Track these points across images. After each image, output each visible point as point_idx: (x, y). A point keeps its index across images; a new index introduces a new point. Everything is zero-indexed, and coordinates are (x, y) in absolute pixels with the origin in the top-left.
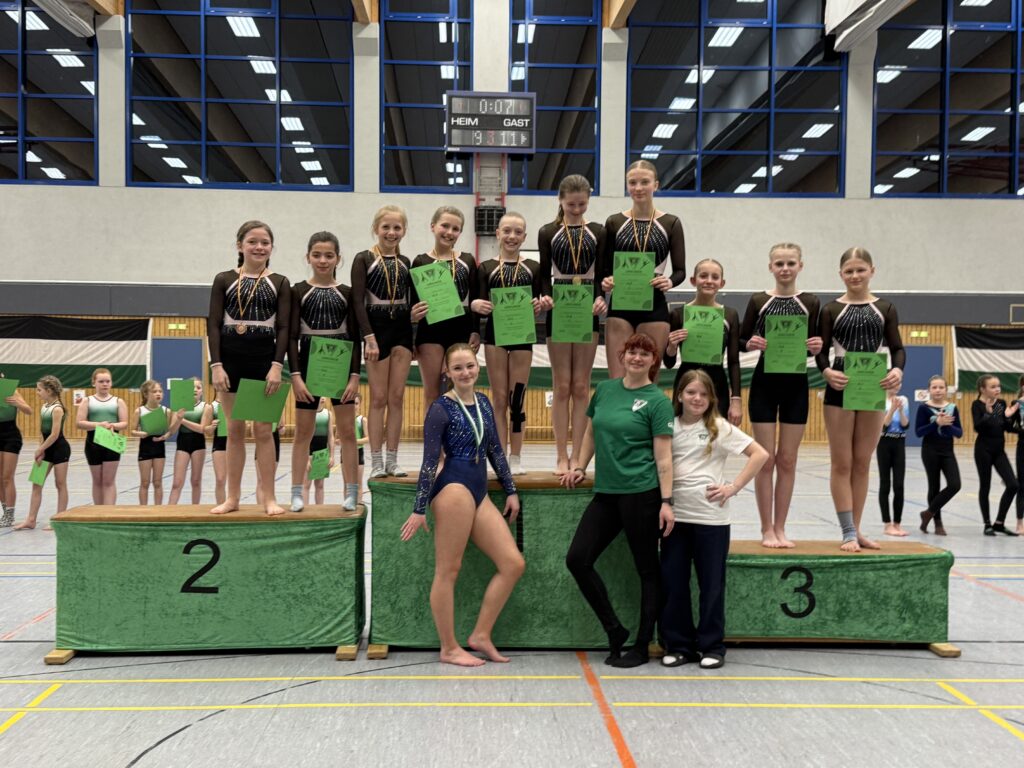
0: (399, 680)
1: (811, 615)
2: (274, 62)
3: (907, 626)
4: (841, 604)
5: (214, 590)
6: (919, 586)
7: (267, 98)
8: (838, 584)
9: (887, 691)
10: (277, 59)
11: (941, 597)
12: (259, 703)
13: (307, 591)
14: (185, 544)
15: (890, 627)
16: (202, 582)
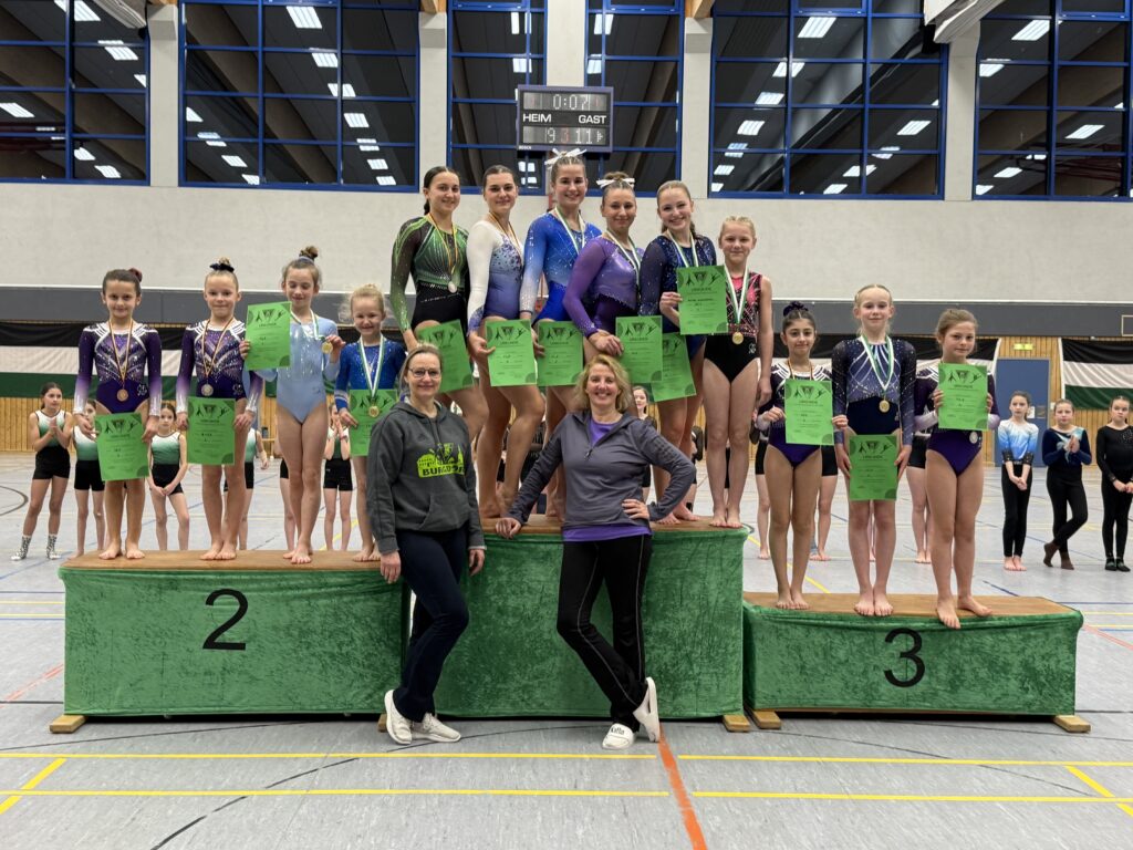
0: (449, 758)
1: (919, 684)
2: (336, 54)
3: (1030, 696)
4: (954, 671)
5: (241, 646)
6: (1043, 652)
7: (330, 93)
8: (950, 648)
9: (1009, 777)
10: (338, 51)
11: (1067, 664)
12: (285, 789)
13: (345, 649)
14: (208, 594)
15: (1010, 699)
16: (227, 636)
